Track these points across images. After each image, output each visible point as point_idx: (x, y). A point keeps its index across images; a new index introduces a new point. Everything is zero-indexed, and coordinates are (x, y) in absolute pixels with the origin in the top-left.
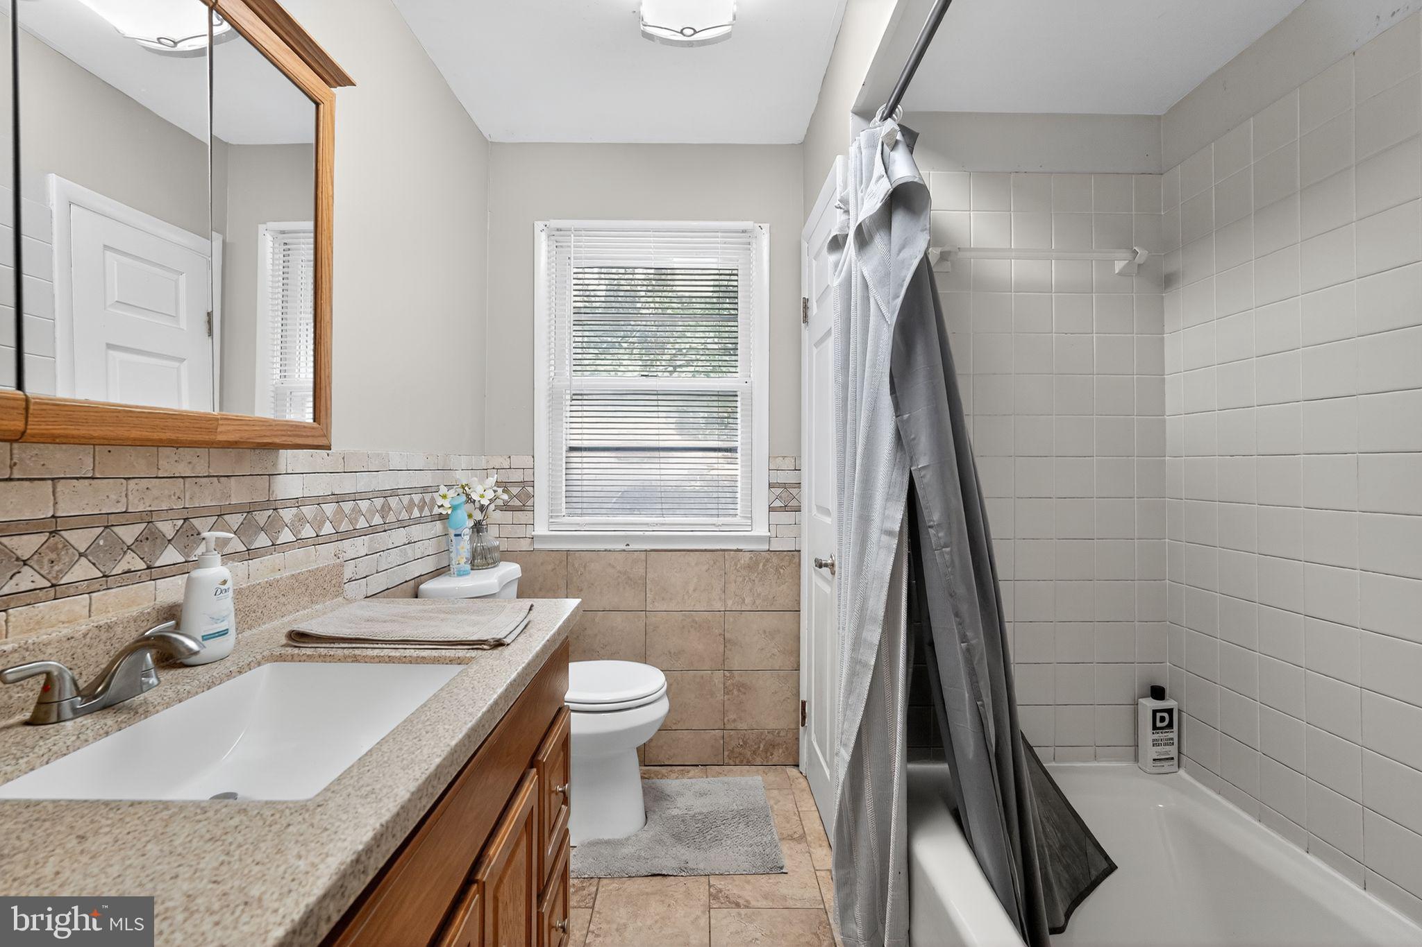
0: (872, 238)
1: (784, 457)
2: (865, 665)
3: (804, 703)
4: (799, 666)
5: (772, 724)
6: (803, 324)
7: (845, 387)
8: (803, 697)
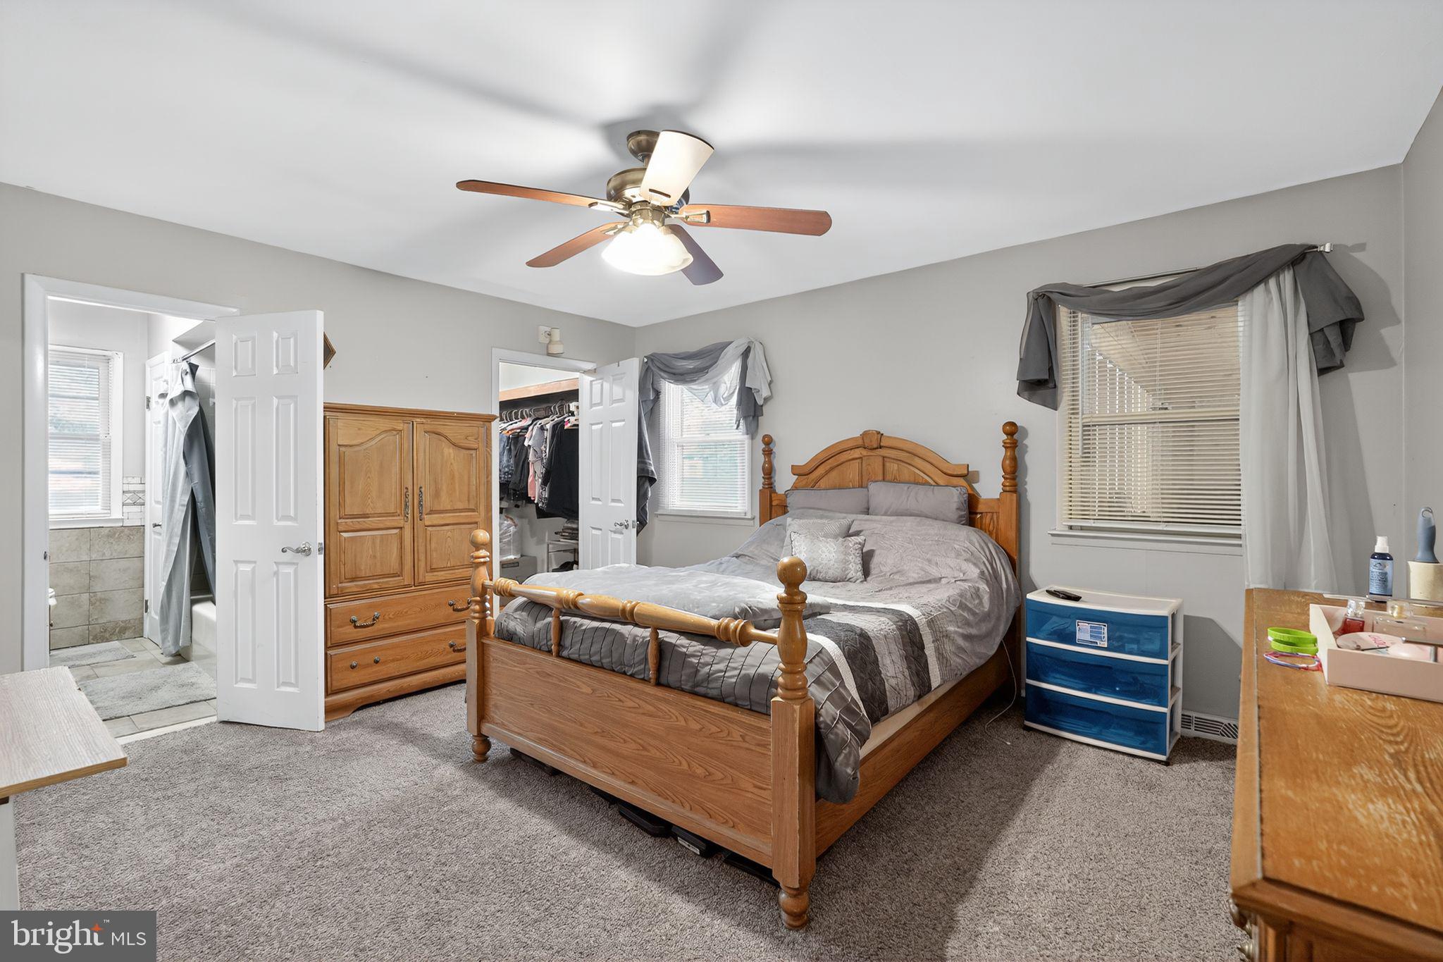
0: (177, 403)
1: (133, 477)
2: (172, 551)
3: (147, 601)
4: (143, 585)
5: (124, 617)
6: (147, 410)
7: (165, 453)
8: (146, 598)
